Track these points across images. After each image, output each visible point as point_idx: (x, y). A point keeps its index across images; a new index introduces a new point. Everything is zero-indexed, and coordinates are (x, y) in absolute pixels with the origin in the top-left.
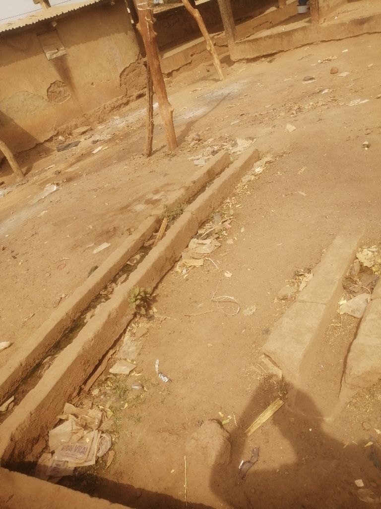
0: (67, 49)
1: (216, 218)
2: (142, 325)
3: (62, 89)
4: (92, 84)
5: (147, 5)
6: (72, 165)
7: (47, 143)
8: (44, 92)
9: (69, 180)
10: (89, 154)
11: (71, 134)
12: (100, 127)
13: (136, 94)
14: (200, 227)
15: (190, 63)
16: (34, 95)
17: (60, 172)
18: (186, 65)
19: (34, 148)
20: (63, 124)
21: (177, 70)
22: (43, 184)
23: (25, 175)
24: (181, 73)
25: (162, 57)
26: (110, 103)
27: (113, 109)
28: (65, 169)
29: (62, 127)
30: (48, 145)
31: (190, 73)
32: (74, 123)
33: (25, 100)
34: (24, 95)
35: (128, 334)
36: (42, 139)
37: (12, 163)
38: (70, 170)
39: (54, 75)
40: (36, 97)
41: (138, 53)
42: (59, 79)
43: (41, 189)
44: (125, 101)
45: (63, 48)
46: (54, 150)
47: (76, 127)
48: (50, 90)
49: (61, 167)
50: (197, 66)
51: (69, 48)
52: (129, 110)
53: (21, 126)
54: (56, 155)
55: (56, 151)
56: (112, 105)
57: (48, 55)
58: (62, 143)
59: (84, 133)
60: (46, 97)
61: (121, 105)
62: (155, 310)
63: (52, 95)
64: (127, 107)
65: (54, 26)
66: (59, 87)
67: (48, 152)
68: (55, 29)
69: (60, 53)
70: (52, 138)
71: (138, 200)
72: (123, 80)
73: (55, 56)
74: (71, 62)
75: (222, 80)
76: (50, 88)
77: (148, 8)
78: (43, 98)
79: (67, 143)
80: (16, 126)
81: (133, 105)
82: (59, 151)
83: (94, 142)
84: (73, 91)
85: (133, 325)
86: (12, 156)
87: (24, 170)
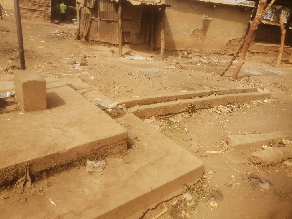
0: (213, 18)
1: (235, 105)
2: (187, 115)
3: (200, 33)
4: (214, 38)
5: (260, 16)
6: (185, 64)
7: (179, 52)
8: (192, 31)
9: (181, 68)
10: (195, 64)
11: (191, 53)
12: (205, 58)
13: (230, 53)
14: (227, 104)
15: (266, 53)
16: (187, 30)
17: (179, 64)
18: (264, 53)
19: (173, 51)
20: (190, 48)
21: (258, 53)
22: (170, 64)
23: (163, 58)
24: (258, 55)
25: (254, 43)
26: (216, 50)
27: (216, 53)
28: (182, 64)
29: (189, 49)
30: (179, 53)
31: (263, 58)
32: (195, 50)
33: (182, 30)
34: (183, 27)
35: (181, 114)
36: (178, 49)
37: (162, 51)
38: (183, 65)
39: (201, 26)
40: (187, 31)
41: (243, 36)
42: (202, 29)
43: (168, 65)
44: (224, 53)
45: (212, 17)
46: (180, 56)
47: (195, 52)
48: (195, 31)
49: (180, 62)
50: (269, 56)
51: (214, 18)
52: (223, 58)
53: (174, 39)
54: (180, 58)
55: (181, 57)
56: (217, 52)
57: (204, 17)
58: (185, 55)
59: (197, 56)
60: (191, 33)
61: (221, 54)
62: (193, 115)
63: (194, 34)
64: (223, 56)
65: (214, 6)
66: (199, 32)
67: (177, 55)
68: (214, 8)
69: (209, 19)
70: (182, 50)
71: (207, 85)
72: (229, 43)
73: (206, 18)
74: (211, 24)
75: (277, 68)
76: (195, 30)
77: (260, 17)
78: (190, 33)
79: (187, 56)
80: (172, 38)
81: (226, 56)
82: (182, 57)
83: (200, 61)
84: (204, 37)
85: (184, 113)
86: (164, 48)
87: (164, 56)
